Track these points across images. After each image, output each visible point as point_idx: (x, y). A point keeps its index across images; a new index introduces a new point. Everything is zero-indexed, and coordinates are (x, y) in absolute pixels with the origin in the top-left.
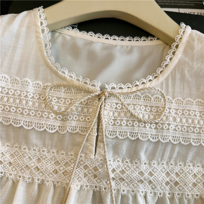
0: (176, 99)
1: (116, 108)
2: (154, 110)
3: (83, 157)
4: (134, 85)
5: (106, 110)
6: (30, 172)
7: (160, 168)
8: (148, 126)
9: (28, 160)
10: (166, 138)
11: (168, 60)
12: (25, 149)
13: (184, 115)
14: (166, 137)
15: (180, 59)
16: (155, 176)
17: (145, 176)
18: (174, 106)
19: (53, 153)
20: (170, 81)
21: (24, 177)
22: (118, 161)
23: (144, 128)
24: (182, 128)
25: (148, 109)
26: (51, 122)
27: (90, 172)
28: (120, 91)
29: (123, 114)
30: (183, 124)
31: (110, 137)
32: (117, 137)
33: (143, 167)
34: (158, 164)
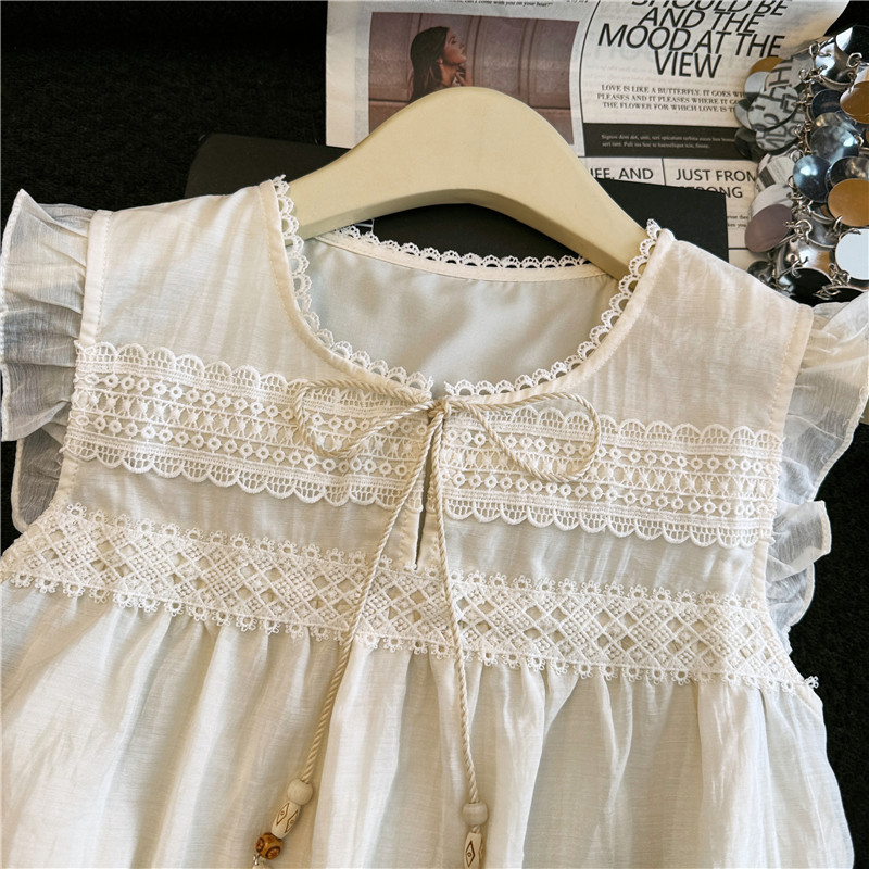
0: (627, 422)
1: (472, 443)
2: (569, 449)
3: (387, 566)
4: (520, 386)
5: (447, 447)
6: (250, 604)
7: (583, 600)
8: (552, 489)
9: (248, 572)
10: (597, 522)
11: (608, 323)
12: (239, 543)
13: (647, 464)
14: (596, 519)
15: (639, 320)
16: (571, 621)
17: (543, 618)
18: (620, 439)
19: (311, 554)
20: (611, 376)
21: (235, 617)
22: (476, 580)
23: (541, 496)
24: (638, 497)
25: (554, 447)
26: (308, 475)
27: (404, 604)
28: (482, 400)
29: (488, 460)
30: (642, 487)
31: (455, 516)
32: (472, 515)
33: (540, 597)
34: (580, 588)
